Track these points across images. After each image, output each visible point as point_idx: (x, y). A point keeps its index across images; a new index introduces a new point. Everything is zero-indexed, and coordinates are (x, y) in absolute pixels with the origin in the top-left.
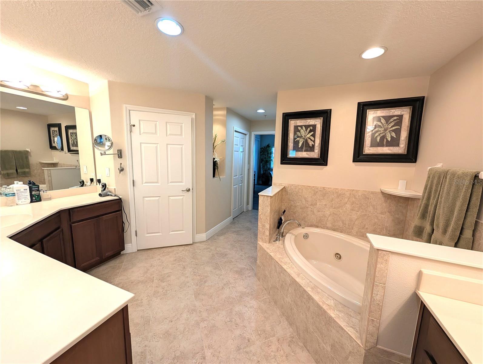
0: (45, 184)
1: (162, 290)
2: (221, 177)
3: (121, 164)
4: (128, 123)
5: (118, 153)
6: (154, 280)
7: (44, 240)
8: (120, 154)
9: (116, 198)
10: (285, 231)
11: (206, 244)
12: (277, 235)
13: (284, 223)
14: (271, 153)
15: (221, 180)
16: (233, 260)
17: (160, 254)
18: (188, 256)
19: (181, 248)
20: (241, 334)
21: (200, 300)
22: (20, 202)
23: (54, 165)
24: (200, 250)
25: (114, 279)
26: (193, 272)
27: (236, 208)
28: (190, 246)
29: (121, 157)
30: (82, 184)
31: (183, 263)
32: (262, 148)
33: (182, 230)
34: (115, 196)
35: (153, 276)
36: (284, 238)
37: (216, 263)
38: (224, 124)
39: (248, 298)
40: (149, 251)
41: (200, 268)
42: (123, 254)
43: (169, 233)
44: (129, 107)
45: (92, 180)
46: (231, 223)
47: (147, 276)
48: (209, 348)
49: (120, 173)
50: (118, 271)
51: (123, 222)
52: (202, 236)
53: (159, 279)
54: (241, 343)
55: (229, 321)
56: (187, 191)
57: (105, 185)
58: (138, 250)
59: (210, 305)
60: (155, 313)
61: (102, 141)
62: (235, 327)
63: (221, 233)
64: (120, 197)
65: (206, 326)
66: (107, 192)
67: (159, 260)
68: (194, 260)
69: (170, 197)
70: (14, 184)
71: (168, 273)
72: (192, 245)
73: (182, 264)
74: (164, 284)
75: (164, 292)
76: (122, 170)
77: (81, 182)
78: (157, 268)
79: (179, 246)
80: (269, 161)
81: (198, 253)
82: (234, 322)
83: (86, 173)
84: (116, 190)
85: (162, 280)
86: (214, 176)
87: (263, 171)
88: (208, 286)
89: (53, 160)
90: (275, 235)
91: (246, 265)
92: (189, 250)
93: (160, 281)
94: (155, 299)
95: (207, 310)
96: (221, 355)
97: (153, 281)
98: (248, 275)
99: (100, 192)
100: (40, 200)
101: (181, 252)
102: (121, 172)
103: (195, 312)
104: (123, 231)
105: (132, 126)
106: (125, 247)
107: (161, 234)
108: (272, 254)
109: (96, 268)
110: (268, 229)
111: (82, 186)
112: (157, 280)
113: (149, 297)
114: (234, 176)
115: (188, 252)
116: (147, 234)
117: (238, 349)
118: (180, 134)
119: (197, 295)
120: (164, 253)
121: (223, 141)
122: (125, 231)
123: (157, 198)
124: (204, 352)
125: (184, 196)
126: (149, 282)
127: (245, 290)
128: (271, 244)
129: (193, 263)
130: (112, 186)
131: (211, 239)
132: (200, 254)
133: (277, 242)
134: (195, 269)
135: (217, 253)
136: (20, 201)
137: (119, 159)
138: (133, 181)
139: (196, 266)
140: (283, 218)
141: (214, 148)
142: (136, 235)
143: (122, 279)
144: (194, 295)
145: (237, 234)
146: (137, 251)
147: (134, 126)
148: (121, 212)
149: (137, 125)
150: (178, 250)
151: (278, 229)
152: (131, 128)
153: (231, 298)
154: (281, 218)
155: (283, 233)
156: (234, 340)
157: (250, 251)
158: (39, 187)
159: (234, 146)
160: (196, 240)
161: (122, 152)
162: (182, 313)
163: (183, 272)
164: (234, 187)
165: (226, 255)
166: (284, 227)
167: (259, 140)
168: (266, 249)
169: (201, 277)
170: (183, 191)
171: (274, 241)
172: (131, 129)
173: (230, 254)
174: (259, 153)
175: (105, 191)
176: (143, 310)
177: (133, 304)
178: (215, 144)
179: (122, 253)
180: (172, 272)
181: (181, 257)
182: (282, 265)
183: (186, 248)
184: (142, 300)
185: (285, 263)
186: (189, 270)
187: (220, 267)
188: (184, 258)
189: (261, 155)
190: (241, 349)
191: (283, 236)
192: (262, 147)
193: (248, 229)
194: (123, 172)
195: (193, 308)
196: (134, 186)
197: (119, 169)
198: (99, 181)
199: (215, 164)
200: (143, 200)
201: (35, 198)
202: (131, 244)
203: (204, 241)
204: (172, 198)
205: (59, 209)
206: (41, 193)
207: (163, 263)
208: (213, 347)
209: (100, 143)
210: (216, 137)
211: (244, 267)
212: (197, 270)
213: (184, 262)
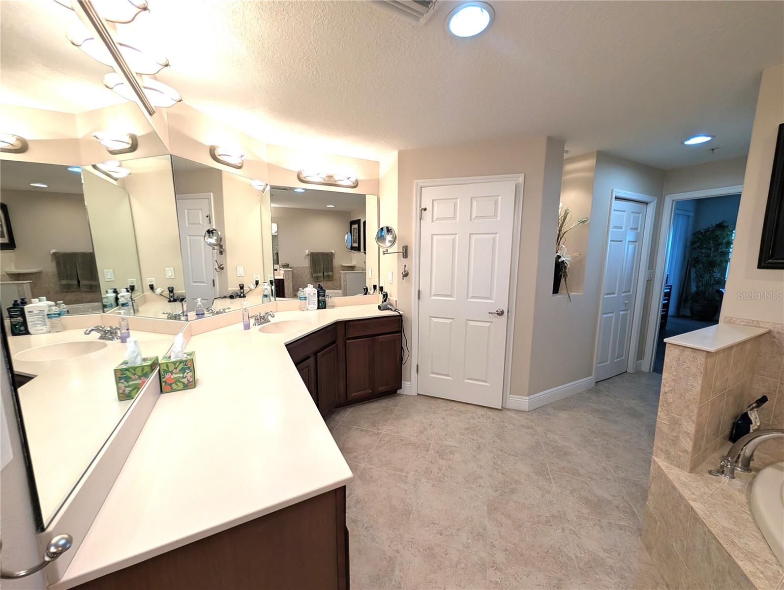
0: (341, 290)
1: (437, 471)
2: (572, 294)
3: (405, 266)
4: (418, 208)
5: (403, 250)
6: (430, 450)
7: (319, 354)
8: (405, 252)
9: (396, 313)
10: (762, 455)
11: (527, 419)
12: (724, 458)
13: (757, 433)
14: (729, 243)
15: (571, 300)
16: (582, 471)
17: (447, 410)
18: (489, 429)
19: (481, 412)
21: (497, 522)
22: (309, 308)
23: (352, 268)
24: (514, 425)
25: (382, 425)
26: (492, 462)
27: (607, 361)
28: (496, 412)
29: (407, 257)
30: (366, 292)
31: (479, 439)
32: (699, 232)
33: (485, 381)
34: (395, 311)
35: (430, 442)
36: (755, 477)
37: (542, 464)
38: (589, 186)
39: (610, 580)
40: (433, 401)
41: (508, 459)
42: (400, 394)
43: (464, 380)
44: (421, 182)
45: (375, 287)
46: (590, 390)
47: (422, 438)
49: (403, 279)
50: (388, 416)
51: (402, 348)
52: (522, 402)
53: (437, 452)
56: (498, 314)
57: (387, 294)
58: (418, 394)
59: (515, 544)
60: (420, 504)
61: (383, 234)
63: (563, 405)
64: (401, 312)
65: (499, 582)
66: (387, 305)
67: (443, 419)
68: (499, 441)
69: (470, 322)
70: (307, 287)
71: (452, 446)
72: (499, 411)
73: (477, 440)
74: (442, 462)
75: (440, 475)
76: (406, 275)
77: (364, 289)
78: (438, 431)
79: (478, 407)
80: (721, 262)
81: (508, 429)
83: (371, 278)
84: (398, 303)
85: (441, 454)
86: (556, 290)
87: (697, 287)
88: (516, 502)
89: (352, 263)
90: (717, 455)
91: (614, 496)
92: (493, 419)
93: (437, 454)
94: (426, 480)
95: (506, 550)
97: (428, 450)
98: (618, 522)
99: (380, 304)
100: (325, 308)
101: (479, 418)
102: (405, 278)
103: (483, 540)
104: (402, 361)
105: (423, 211)
106: (402, 385)
107: (451, 379)
108: (696, 506)
109: (368, 402)
110: (692, 436)
111: (366, 294)
112: (434, 451)
113: (417, 473)
114: (606, 293)
115: (492, 421)
116: (432, 373)
118: (493, 215)
119: (492, 508)
120: (452, 411)
121: (583, 222)
122: (403, 363)
123: (449, 321)
125: (492, 322)
126: (422, 448)
127: (602, 554)
128: (698, 478)
129: (496, 444)
130: (393, 298)
131: (539, 410)
132: (512, 432)
133: (725, 479)
134: (497, 457)
135: (548, 444)
136: (310, 306)
137: (404, 259)
138: (419, 291)
139: (499, 453)
140: (753, 416)
141: (559, 238)
142: (417, 372)
143: (391, 430)
144: (488, 506)
145: (600, 418)
146: (416, 395)
147: (425, 209)
148: (400, 334)
149: (429, 208)
150: (476, 413)
151: (730, 444)
152: (421, 213)
153: (563, 554)
154: (746, 414)
155: (750, 459)
157: (631, 466)
158: (325, 292)
159: (611, 230)
160: (509, 405)
161: (409, 248)
162: (460, 529)
163: (475, 454)
164: (604, 316)
165: (566, 454)
166: (757, 446)
167: (692, 214)
168: (677, 485)
169: (507, 478)
170: (491, 313)
171: (710, 472)
172: (421, 215)
173: (576, 455)
174: (689, 244)
175: (385, 303)
176: (406, 491)
177: (396, 474)
178: (564, 229)
179: (399, 391)
180: (458, 447)
181: (477, 426)
182: (735, 554)
183: (490, 413)
184: (408, 473)
185: (750, 556)
186: (487, 454)
187: (548, 474)
188: (483, 430)
189: (694, 248)
191: (747, 467)
192: (697, 231)
193: (634, 414)
194: (407, 277)
195: (481, 530)
196: (419, 298)
197: (402, 273)
198: (381, 289)
199: (560, 268)
200: (430, 321)
201: (322, 305)
202: (409, 383)
203: (525, 412)
204: (471, 323)
205: (336, 319)
206: (327, 299)
207: (447, 426)
209: (381, 237)
210: (566, 214)
211: (610, 498)
212: (500, 462)
213: (480, 437)
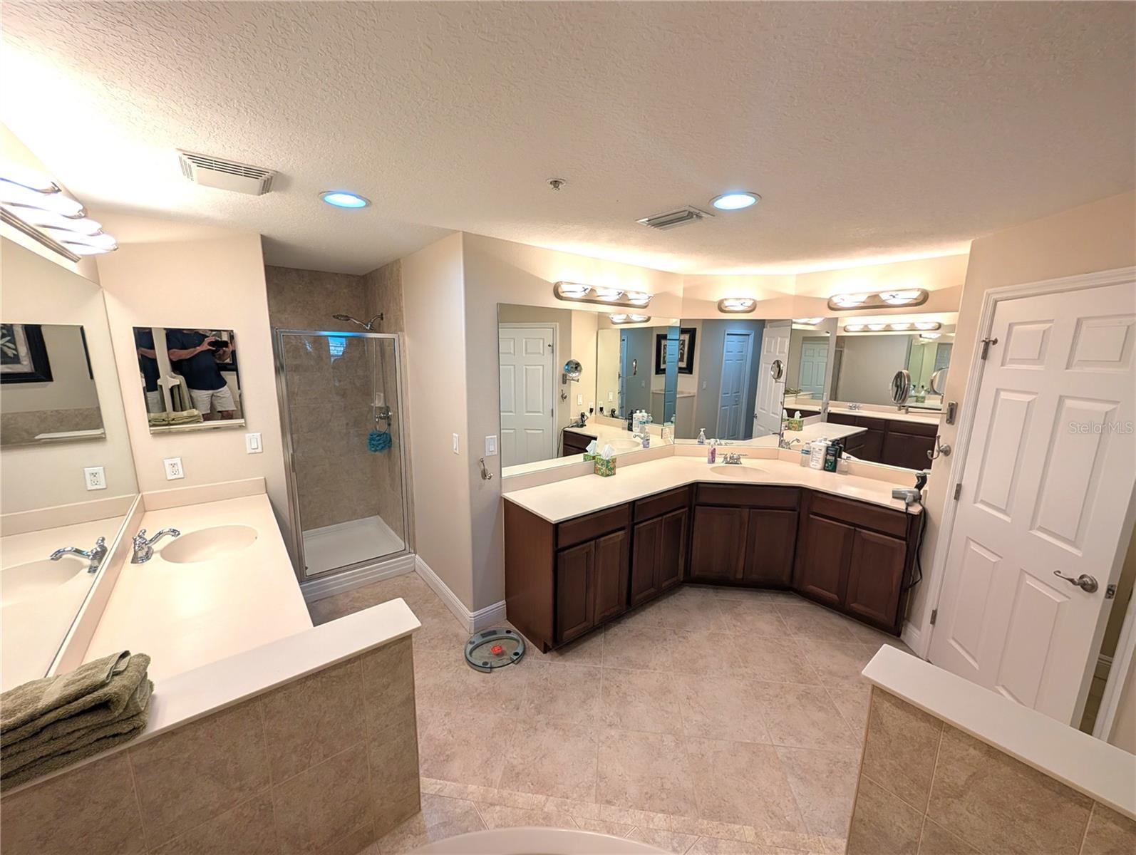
4: (984, 337)
5: (948, 410)
8: (950, 414)
20: (627, 796)
29: (951, 423)
44: (996, 293)
48: (622, 735)
54: (610, 786)
55: (662, 786)
62: (645, 791)
82: (657, 793)
84: (928, 495)
95: (703, 755)
96: (604, 748)
100: (834, 471)
102: (944, 457)
103: (703, 734)
105: (991, 344)
106: (908, 628)
117: (601, 776)
123: (994, 559)
124: (619, 728)
138: (959, 486)
142: (933, 622)
147: (995, 342)
148: (903, 542)
152: (986, 348)
156: (620, 778)
161: (958, 408)
172: (986, 351)
190: (601, 781)
194: (948, 457)
196: (957, 497)
200: (966, 545)
201: (830, 466)
202: (918, 633)
204: (1029, 581)
208: (620, 741)
